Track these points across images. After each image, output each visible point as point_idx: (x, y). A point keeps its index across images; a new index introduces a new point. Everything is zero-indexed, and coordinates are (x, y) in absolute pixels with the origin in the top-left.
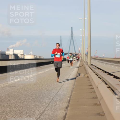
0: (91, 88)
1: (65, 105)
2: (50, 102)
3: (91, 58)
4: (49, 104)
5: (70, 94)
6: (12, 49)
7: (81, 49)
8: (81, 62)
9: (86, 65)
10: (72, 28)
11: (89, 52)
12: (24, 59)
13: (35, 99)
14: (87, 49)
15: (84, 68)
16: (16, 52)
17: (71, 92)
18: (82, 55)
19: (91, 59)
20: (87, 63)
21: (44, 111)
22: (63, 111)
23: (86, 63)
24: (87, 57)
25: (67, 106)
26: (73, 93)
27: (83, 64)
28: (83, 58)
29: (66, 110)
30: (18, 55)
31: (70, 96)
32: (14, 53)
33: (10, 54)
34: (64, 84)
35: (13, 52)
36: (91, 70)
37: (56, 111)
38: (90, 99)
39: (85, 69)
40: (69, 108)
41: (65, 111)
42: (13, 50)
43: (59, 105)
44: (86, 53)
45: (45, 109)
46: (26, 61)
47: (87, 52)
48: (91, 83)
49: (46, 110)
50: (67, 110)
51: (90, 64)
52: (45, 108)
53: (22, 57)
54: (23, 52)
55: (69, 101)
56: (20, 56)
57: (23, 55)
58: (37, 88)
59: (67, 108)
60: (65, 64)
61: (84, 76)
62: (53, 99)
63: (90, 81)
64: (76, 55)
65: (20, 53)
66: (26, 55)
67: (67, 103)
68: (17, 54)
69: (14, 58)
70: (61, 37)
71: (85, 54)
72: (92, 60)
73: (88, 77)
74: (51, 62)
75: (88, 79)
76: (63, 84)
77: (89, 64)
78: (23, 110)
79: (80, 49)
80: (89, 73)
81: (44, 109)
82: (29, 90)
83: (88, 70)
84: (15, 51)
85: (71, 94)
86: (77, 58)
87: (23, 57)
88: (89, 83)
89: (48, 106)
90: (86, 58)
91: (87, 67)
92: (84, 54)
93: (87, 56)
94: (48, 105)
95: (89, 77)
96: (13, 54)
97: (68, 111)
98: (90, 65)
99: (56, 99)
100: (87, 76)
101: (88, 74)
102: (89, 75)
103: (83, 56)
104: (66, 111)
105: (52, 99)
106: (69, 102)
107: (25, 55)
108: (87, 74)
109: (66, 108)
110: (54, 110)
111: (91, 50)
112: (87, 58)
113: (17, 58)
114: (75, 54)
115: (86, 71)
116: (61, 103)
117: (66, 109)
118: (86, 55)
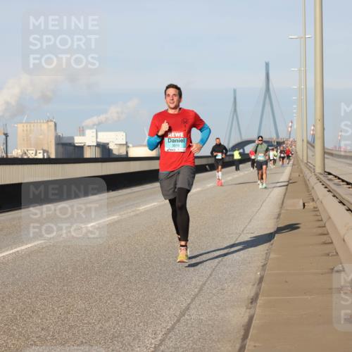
0: (325, 243)
1: (249, 291)
2: (204, 284)
3: (325, 153)
4: (201, 290)
5: (263, 261)
6: (92, 129)
7: (295, 126)
8: (293, 165)
9: (310, 175)
10: (267, 65)
11: (318, 135)
12: (126, 158)
13: (161, 274)
14: (312, 128)
15: (305, 182)
16: (104, 137)
17: (267, 254)
18: (299, 144)
19: (326, 156)
20: (314, 169)
21: (188, 308)
22: (244, 309)
23: (309, 168)
24: (312, 148)
25: (252, 294)
26: (272, 256)
27: (301, 171)
28: (300, 153)
29: (250, 305)
30: (111, 146)
31: (262, 264)
32: (99, 140)
33: (87, 144)
34: (245, 232)
35: (97, 138)
36: (326, 188)
37: (222, 309)
38: (322, 274)
39: (307, 185)
40: (260, 301)
41: (248, 310)
42: (95, 130)
43: (229, 293)
44: (310, 139)
45: (189, 304)
46: (132, 163)
47: (314, 136)
48: (325, 227)
49: (192, 306)
50: (255, 308)
51: (322, 172)
52: (189, 301)
53: (122, 152)
54: (124, 137)
55: (261, 280)
56: (116, 151)
57: (125, 147)
58: (165, 241)
59: (254, 300)
60: (246, 172)
61: (304, 206)
62: (214, 273)
63: (322, 220)
64: (279, 144)
65: (115, 140)
66: (133, 146)
67: (254, 285)
68: (108, 144)
69: (98, 156)
70: (235, 91)
71: (308, 142)
72: (326, 160)
73: (316, 209)
74: (207, 167)
75: (317, 215)
76: (243, 231)
77: (319, 170)
78: (125, 305)
79: (293, 128)
80: (318, 199)
81: (185, 305)
82: (143, 249)
83: (315, 188)
84: (100, 134)
85: (267, 259)
86: (281, 152)
87: (125, 153)
88: (320, 227)
89: (196, 295)
90: (310, 153)
91: (313, 181)
92: (303, 140)
93: (314, 147)
94: (199, 291)
95: (318, 210)
96: (95, 144)
97: (258, 311)
98: (321, 174)
99: (220, 276)
100: (314, 208)
101: (315, 200)
102: (318, 204)
103: (300, 149)
104: (250, 308)
105: (211, 275)
106: (259, 283)
107: (130, 145)
108: (313, 200)
109: (250, 301)
110: (217, 306)
111: (324, 129)
112: (314, 152)
113: (106, 154)
114: (277, 143)
115: (308, 191)
116: (236, 287)
117: (252, 303)
118: (311, 145)
